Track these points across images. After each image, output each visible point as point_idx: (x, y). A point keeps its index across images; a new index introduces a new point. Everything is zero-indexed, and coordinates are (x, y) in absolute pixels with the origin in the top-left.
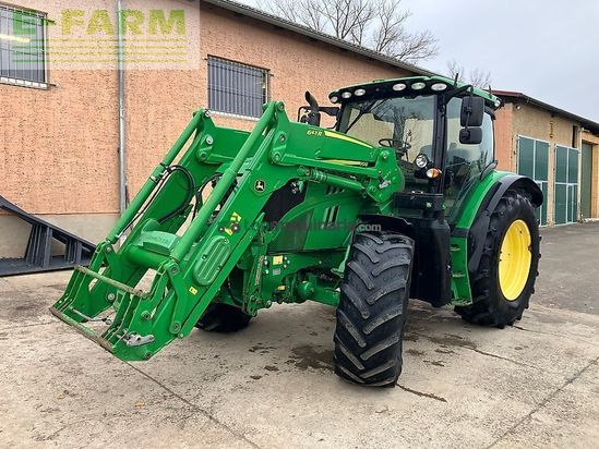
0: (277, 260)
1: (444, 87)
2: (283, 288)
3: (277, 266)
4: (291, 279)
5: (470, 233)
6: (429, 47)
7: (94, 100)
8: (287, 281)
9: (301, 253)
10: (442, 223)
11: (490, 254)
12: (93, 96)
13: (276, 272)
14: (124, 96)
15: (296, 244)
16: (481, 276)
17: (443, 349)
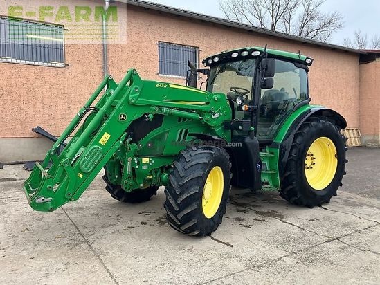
0: (145, 160)
1: (259, 53)
2: (151, 177)
3: (145, 164)
4: (156, 172)
5: (281, 145)
7: (90, 72)
8: (153, 172)
9: (161, 156)
10: (252, 139)
11: (295, 159)
12: (89, 69)
13: (144, 168)
14: (107, 69)
15: (158, 151)
16: (289, 173)
17: (259, 218)
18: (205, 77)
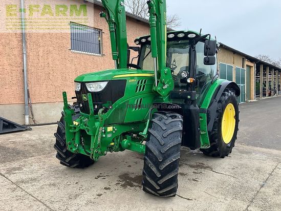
0: (110, 129)
1: (194, 35)
2: (113, 144)
3: (110, 132)
4: (117, 139)
5: (208, 111)
6: (177, 22)
7: (8, 44)
8: (115, 140)
9: (123, 124)
10: (195, 106)
11: (217, 121)
12: (8, 42)
13: (109, 136)
14: (26, 42)
15: (119, 119)
16: (214, 132)
17: (196, 171)
18: (137, 53)
